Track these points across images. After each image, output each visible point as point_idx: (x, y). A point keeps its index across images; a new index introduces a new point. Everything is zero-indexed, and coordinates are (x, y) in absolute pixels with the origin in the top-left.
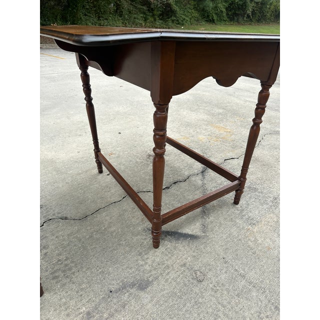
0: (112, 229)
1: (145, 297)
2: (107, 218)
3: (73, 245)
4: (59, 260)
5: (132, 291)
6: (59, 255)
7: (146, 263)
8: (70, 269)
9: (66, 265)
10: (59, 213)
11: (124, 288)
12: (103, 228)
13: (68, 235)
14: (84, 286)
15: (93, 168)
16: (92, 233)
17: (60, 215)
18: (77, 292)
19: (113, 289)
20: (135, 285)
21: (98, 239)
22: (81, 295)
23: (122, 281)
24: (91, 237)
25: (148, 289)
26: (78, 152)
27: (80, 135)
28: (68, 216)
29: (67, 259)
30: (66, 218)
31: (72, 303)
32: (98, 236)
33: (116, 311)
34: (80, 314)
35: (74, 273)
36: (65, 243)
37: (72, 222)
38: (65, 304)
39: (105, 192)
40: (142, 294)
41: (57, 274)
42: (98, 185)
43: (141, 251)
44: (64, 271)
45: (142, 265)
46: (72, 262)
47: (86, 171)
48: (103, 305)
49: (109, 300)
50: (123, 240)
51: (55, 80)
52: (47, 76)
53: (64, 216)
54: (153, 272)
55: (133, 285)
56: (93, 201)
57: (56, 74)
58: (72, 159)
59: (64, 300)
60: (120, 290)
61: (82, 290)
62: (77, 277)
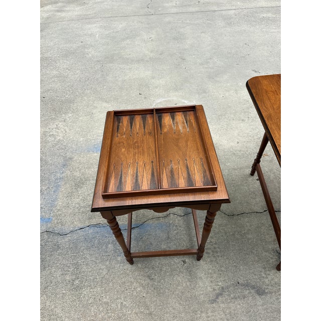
0: (250, 236)
1: (259, 301)
2: (248, 224)
3: (221, 234)
4: (211, 242)
5: (252, 291)
6: (212, 238)
7: (267, 278)
8: (217, 252)
9: (215, 248)
11: (247, 285)
12: (243, 232)
14: (223, 269)
16: (235, 232)
18: (219, 271)
19: (240, 282)
20: (255, 288)
21: (237, 239)
22: (221, 274)
23: (247, 280)
24: (233, 235)
25: (262, 297)
26: (238, 143)
27: (242, 120)
29: (216, 244)
31: (215, 276)
32: (238, 237)
33: (239, 297)
34: (218, 285)
35: (218, 256)
37: (223, 215)
38: (211, 274)
40: (257, 297)
41: (209, 251)
42: (247, 188)
43: (266, 266)
44: (213, 251)
45: (263, 277)
46: (219, 248)
47: (241, 168)
48: (232, 288)
49: (236, 287)
50: (256, 250)
51: (231, 23)
54: (270, 287)
55: (253, 287)
56: (241, 203)
57: (233, 12)
58: (231, 150)
59: (210, 271)
60: (244, 285)
61: (222, 271)
62: (220, 260)
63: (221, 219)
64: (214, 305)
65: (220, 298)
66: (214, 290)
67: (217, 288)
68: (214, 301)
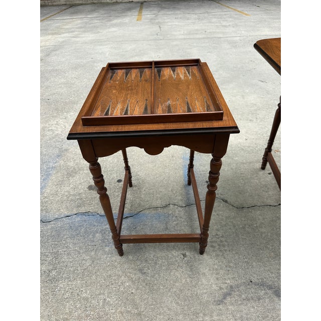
0: (263, 230)
2: (260, 217)
3: (229, 227)
4: (217, 235)
5: (268, 291)
6: (218, 230)
8: (224, 246)
9: (221, 241)
10: (221, 195)
11: (262, 285)
12: (255, 226)
13: (226, 217)
14: (231, 265)
15: (257, 161)
16: (245, 225)
17: (222, 197)
18: (226, 266)
19: (253, 280)
20: (272, 288)
21: (248, 233)
22: (229, 271)
23: (262, 279)
24: (244, 228)
26: (246, 140)
27: (251, 120)
28: (228, 200)
29: (222, 237)
30: (226, 201)
31: (222, 272)
32: (249, 230)
33: (252, 298)
34: (226, 283)
35: (226, 250)
36: (224, 223)
37: (231, 207)
38: (217, 269)
39: (263, 191)
41: (214, 245)
42: (258, 182)
44: (219, 245)
46: (226, 241)
47: (250, 163)
48: (242, 288)
49: (248, 287)
51: (236, 46)
52: (229, 39)
53: (226, 199)
55: (270, 287)
56: (251, 196)
57: (238, 38)
58: (239, 146)
59: (216, 266)
60: (258, 285)
61: (230, 267)
62: (227, 255)
63: (228, 211)
64: (221, 307)
65: (228, 299)
66: (221, 288)
67: (224, 286)
68: (220, 302)
